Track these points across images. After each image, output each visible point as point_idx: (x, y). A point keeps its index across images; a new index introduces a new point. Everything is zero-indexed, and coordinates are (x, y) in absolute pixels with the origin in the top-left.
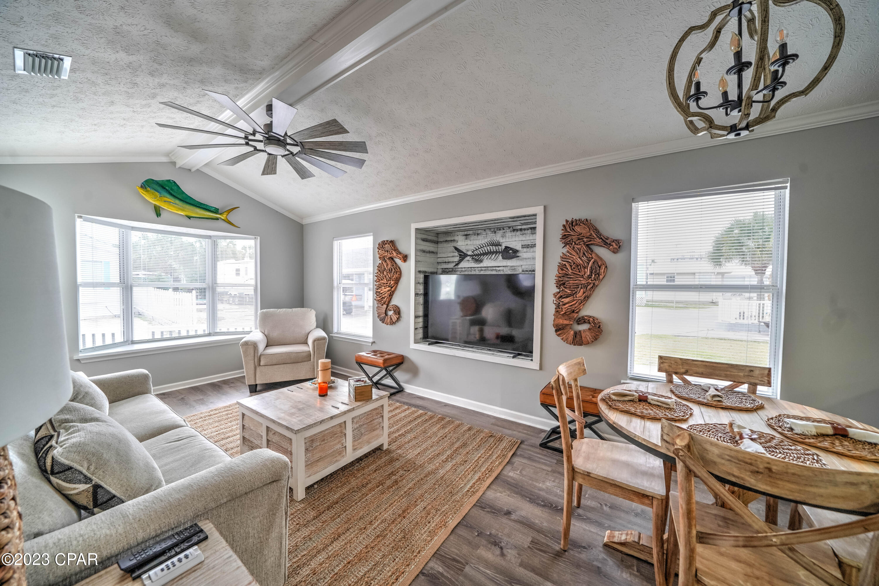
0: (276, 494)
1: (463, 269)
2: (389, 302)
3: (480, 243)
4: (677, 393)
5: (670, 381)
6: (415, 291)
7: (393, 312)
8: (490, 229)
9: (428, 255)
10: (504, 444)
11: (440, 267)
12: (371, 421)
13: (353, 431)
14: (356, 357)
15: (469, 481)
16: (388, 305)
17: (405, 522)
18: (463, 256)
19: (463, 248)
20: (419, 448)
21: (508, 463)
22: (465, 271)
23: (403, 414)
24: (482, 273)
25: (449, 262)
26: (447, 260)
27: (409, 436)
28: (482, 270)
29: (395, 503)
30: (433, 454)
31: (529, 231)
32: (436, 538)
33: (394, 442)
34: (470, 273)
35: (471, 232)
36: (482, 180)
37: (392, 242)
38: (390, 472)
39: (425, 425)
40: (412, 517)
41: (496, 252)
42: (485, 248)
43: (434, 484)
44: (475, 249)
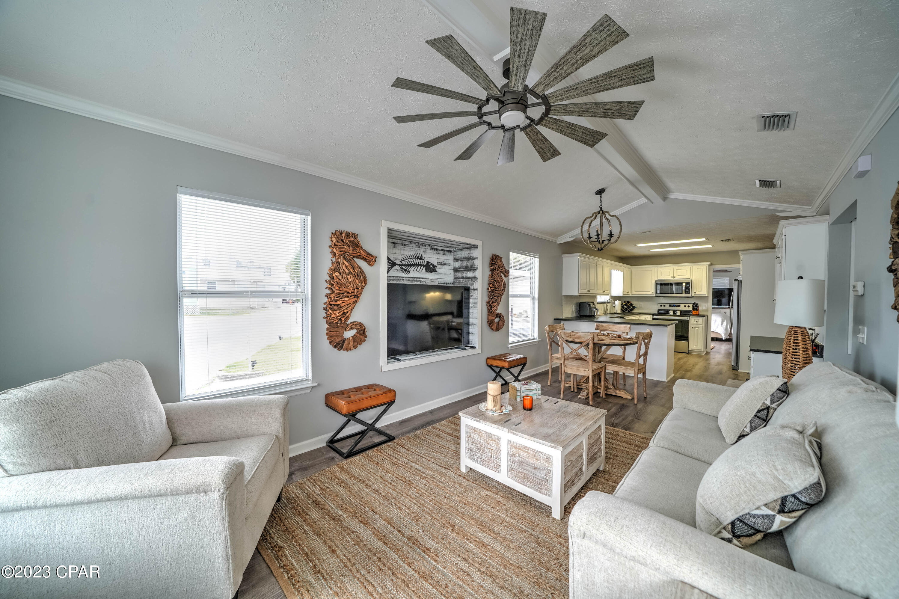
1: (392, 278)
2: (348, 318)
7: (356, 331)
8: (415, 243)
16: (346, 324)
18: (392, 265)
22: (394, 280)
24: (409, 283)
28: (409, 280)
34: (398, 282)
35: (398, 241)
37: (357, 236)
41: (421, 265)
42: (411, 259)
44: (403, 260)
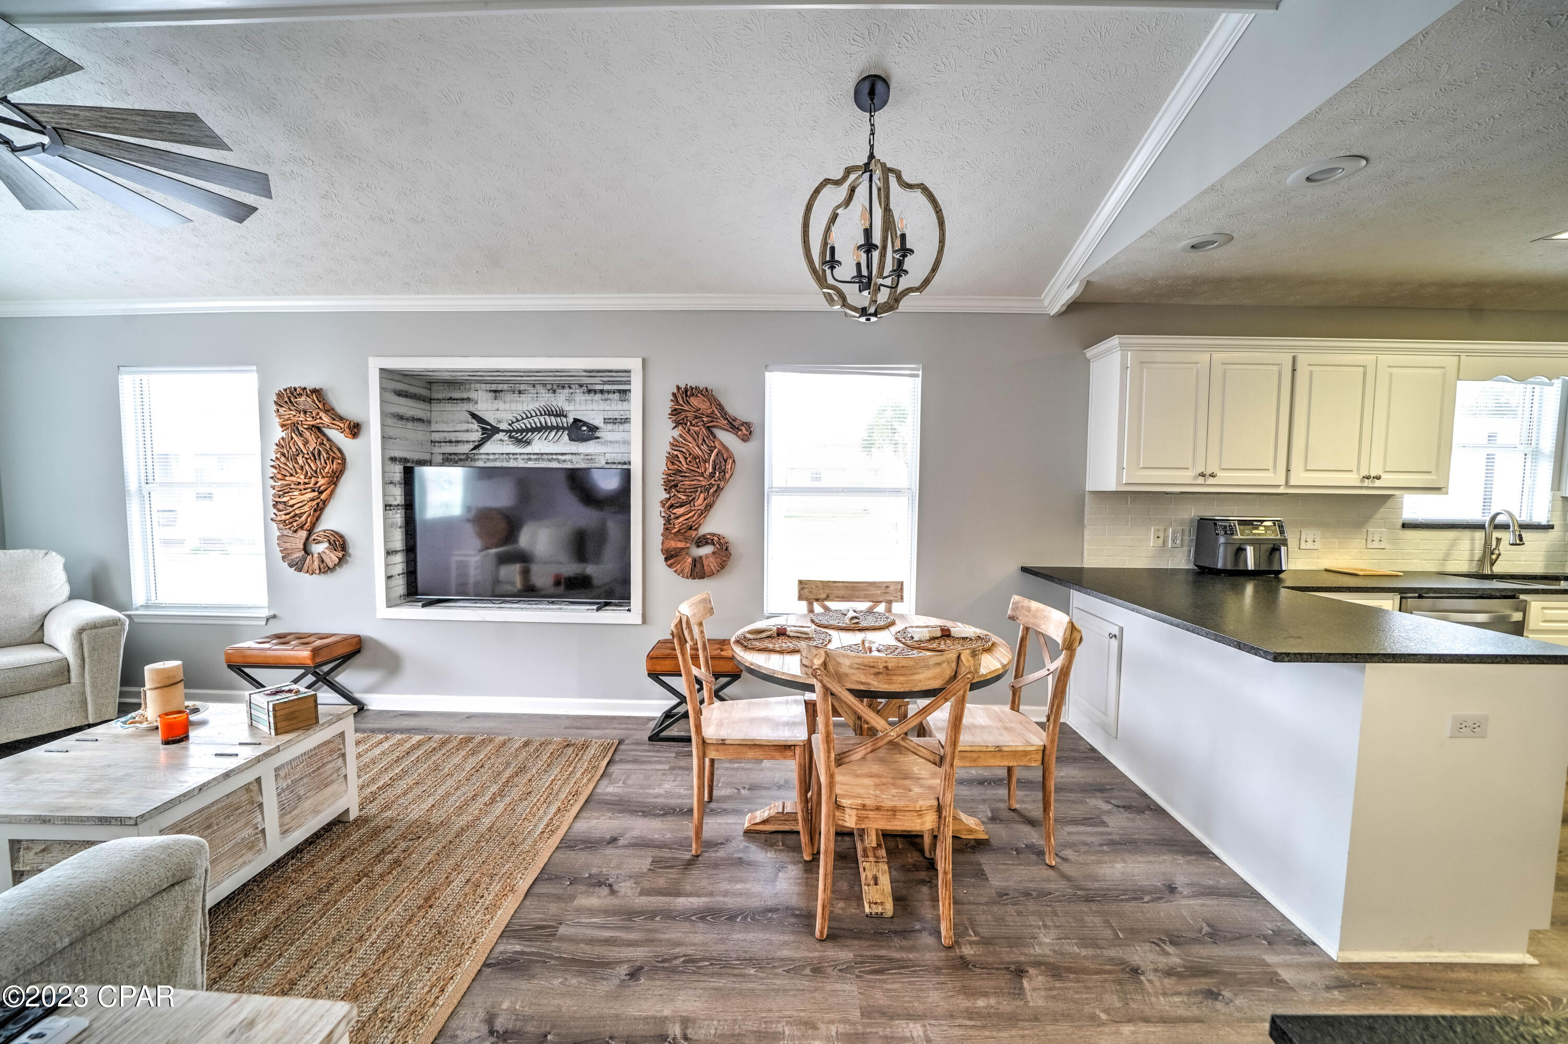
0: (180, 908)
1: (491, 457)
2: (314, 525)
3: (525, 408)
4: (817, 621)
5: (811, 611)
6: (384, 500)
7: (326, 545)
8: (544, 385)
9: (410, 425)
10: (592, 751)
11: (437, 450)
12: (319, 769)
13: (279, 795)
14: (227, 654)
15: (541, 818)
16: (310, 532)
17: (435, 912)
18: (489, 431)
19: (490, 417)
20: (431, 798)
21: (602, 776)
22: (495, 460)
23: (377, 751)
24: (531, 464)
25: (458, 442)
26: (453, 436)
27: (402, 785)
28: (530, 459)
29: (405, 893)
30: (462, 799)
31: (616, 396)
32: (499, 913)
33: (371, 802)
34: (505, 464)
35: (505, 387)
36: (530, 296)
37: (317, 392)
38: (378, 851)
39: (434, 758)
40: (446, 901)
41: (558, 428)
42: (535, 419)
43: (478, 842)
44: (514, 420)
